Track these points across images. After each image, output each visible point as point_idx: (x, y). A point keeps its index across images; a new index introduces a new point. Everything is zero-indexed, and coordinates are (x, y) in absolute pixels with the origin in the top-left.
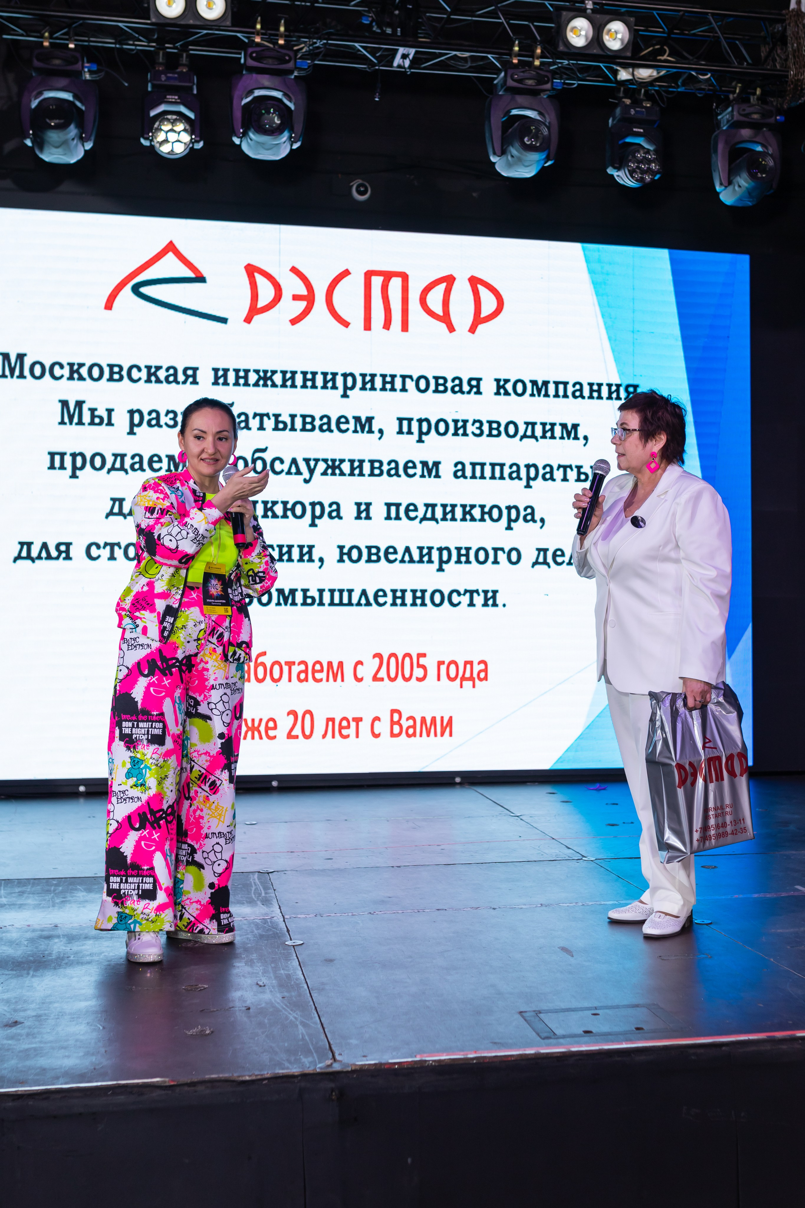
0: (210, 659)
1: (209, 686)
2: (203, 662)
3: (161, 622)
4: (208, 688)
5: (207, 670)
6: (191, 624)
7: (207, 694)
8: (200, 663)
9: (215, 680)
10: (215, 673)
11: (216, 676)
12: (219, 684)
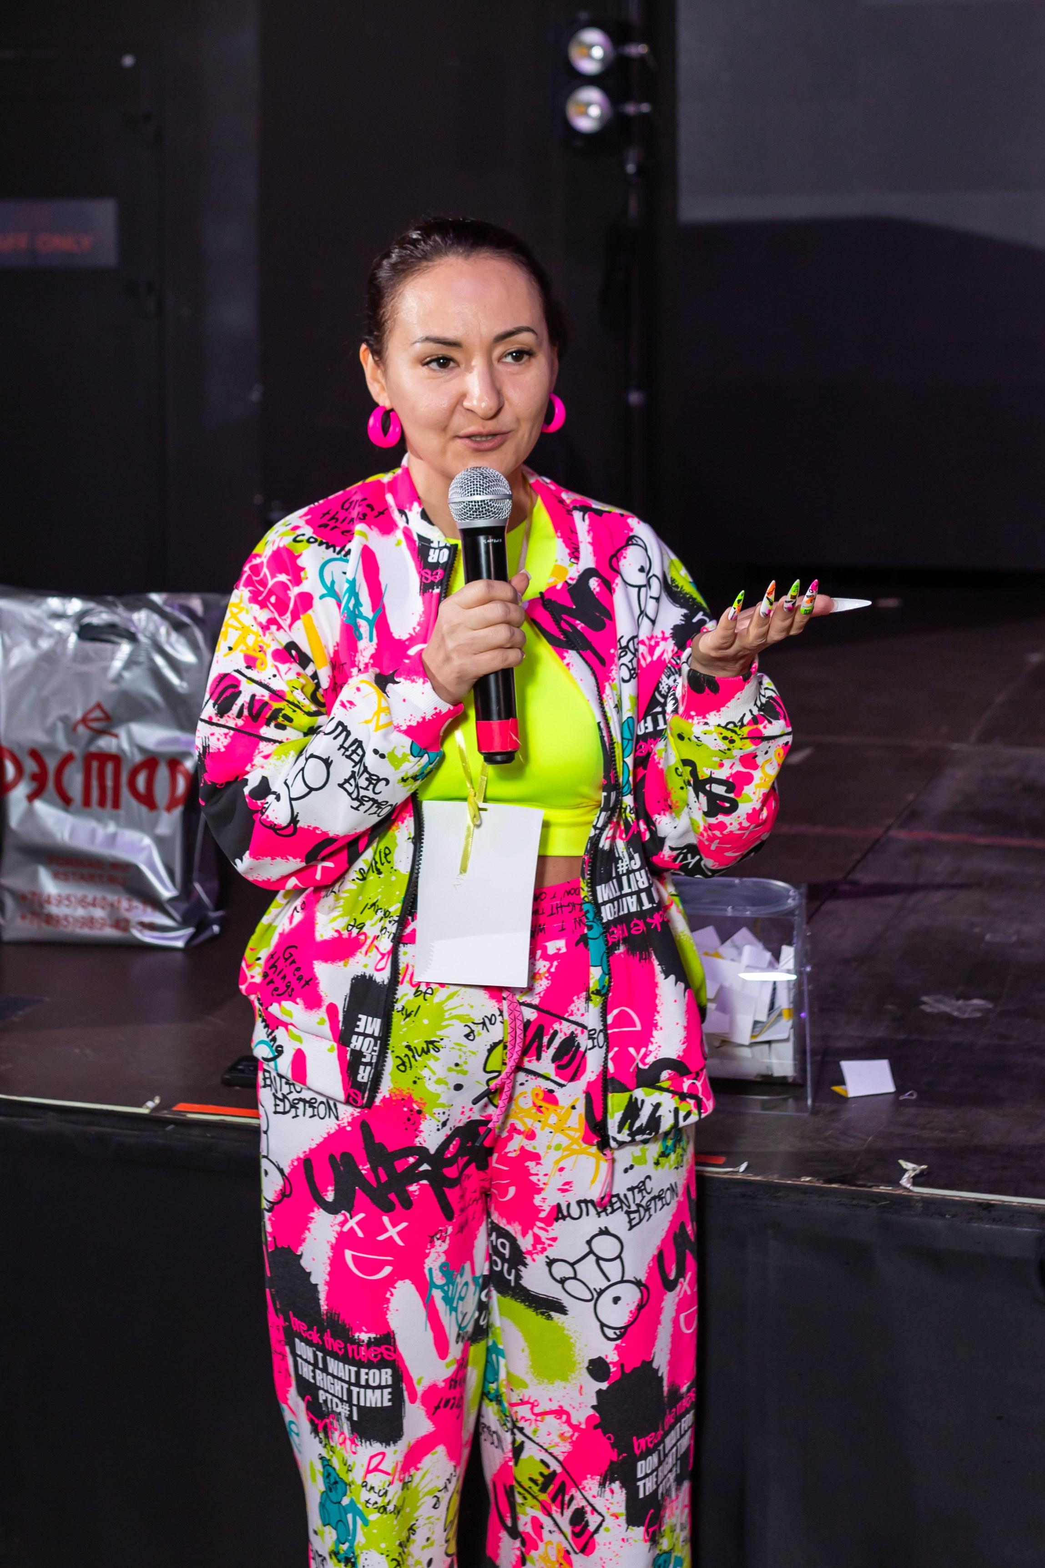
0: (538, 1125)
1: (548, 1209)
2: (519, 1132)
3: (342, 1038)
4: (543, 1215)
5: (536, 1157)
6: (454, 1033)
7: (541, 1233)
8: (510, 1138)
9: (564, 1191)
10: (561, 1169)
11: (566, 1176)
12: (579, 1203)
